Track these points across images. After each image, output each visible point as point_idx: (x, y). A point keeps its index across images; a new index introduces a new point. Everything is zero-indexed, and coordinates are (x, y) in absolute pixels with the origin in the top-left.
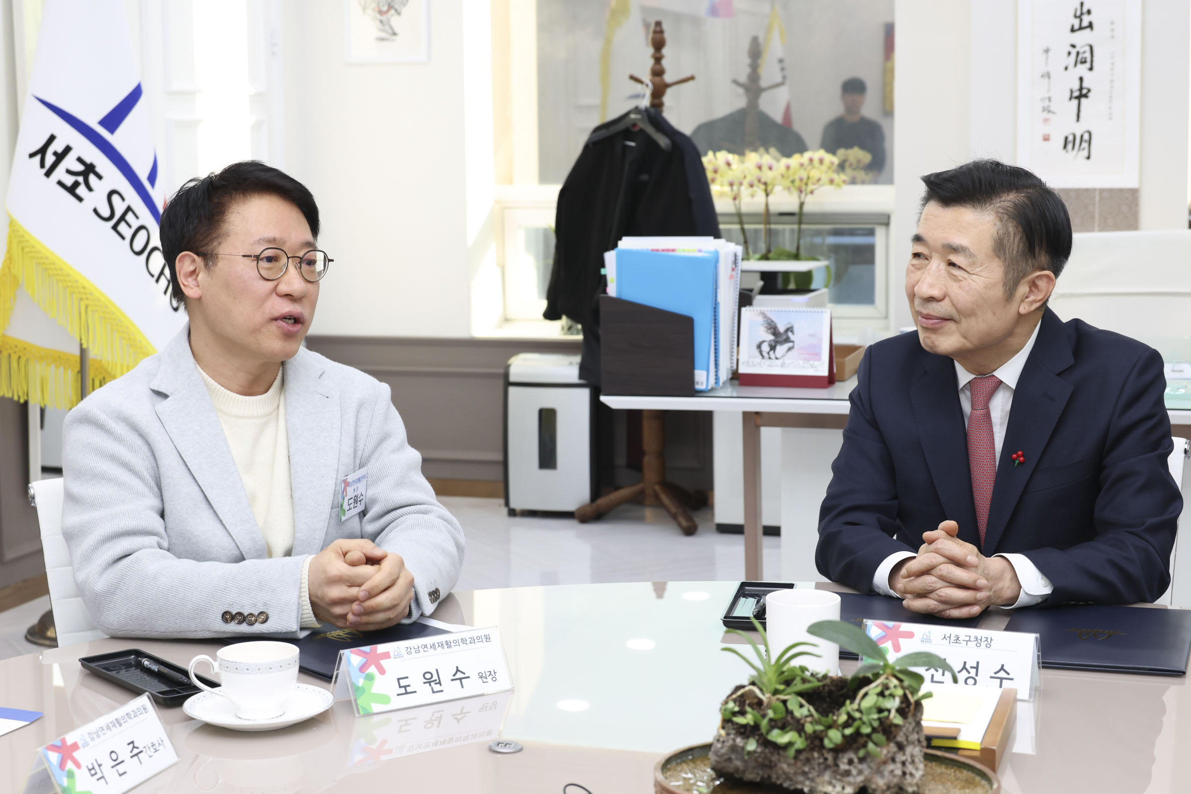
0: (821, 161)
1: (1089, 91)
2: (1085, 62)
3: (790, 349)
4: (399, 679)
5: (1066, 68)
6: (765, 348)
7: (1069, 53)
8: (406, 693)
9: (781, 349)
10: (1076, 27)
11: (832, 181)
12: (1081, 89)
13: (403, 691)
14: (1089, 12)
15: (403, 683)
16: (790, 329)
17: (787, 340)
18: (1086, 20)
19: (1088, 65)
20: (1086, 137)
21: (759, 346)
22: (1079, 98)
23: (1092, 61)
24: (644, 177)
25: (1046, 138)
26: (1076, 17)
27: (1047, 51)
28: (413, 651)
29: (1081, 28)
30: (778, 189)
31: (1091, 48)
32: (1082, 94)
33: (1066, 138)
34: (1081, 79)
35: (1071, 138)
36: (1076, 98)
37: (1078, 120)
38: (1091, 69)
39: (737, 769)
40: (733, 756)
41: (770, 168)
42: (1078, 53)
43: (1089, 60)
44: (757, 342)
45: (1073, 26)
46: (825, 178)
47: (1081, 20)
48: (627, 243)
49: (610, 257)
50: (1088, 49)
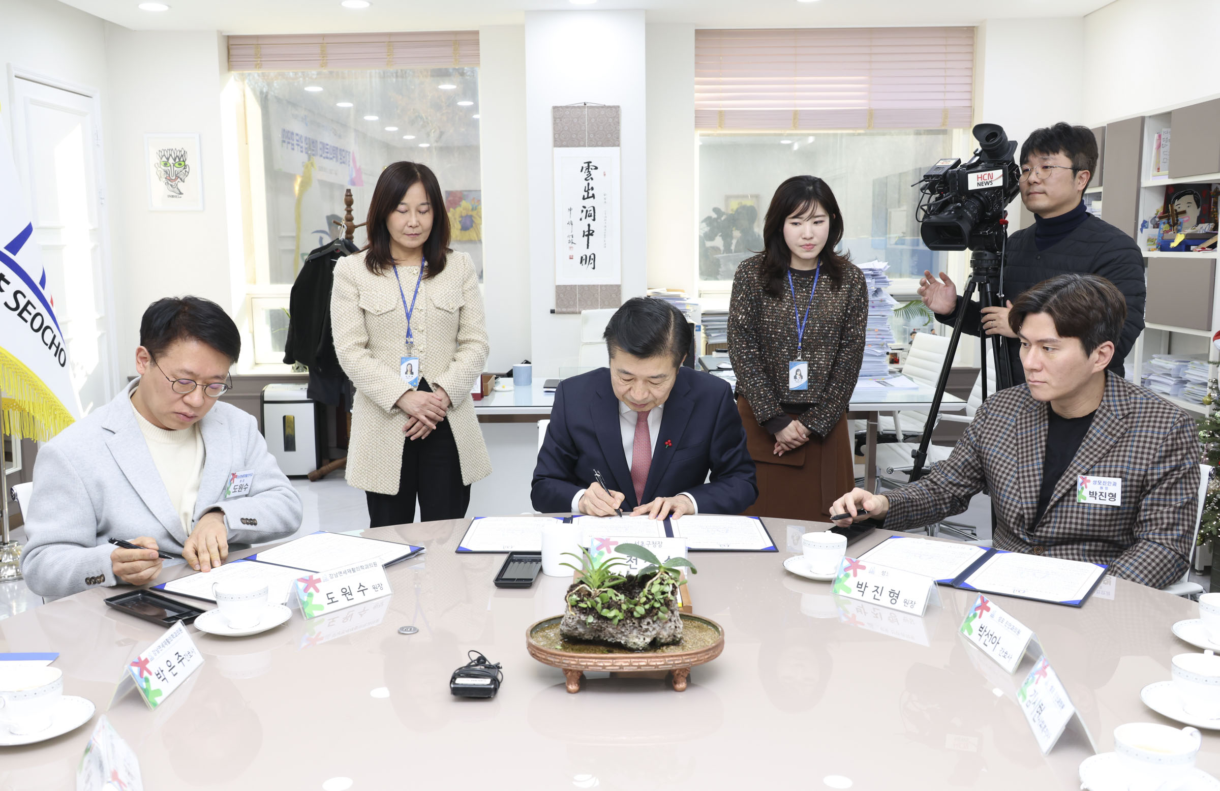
39: (580, 634)
40: (578, 627)
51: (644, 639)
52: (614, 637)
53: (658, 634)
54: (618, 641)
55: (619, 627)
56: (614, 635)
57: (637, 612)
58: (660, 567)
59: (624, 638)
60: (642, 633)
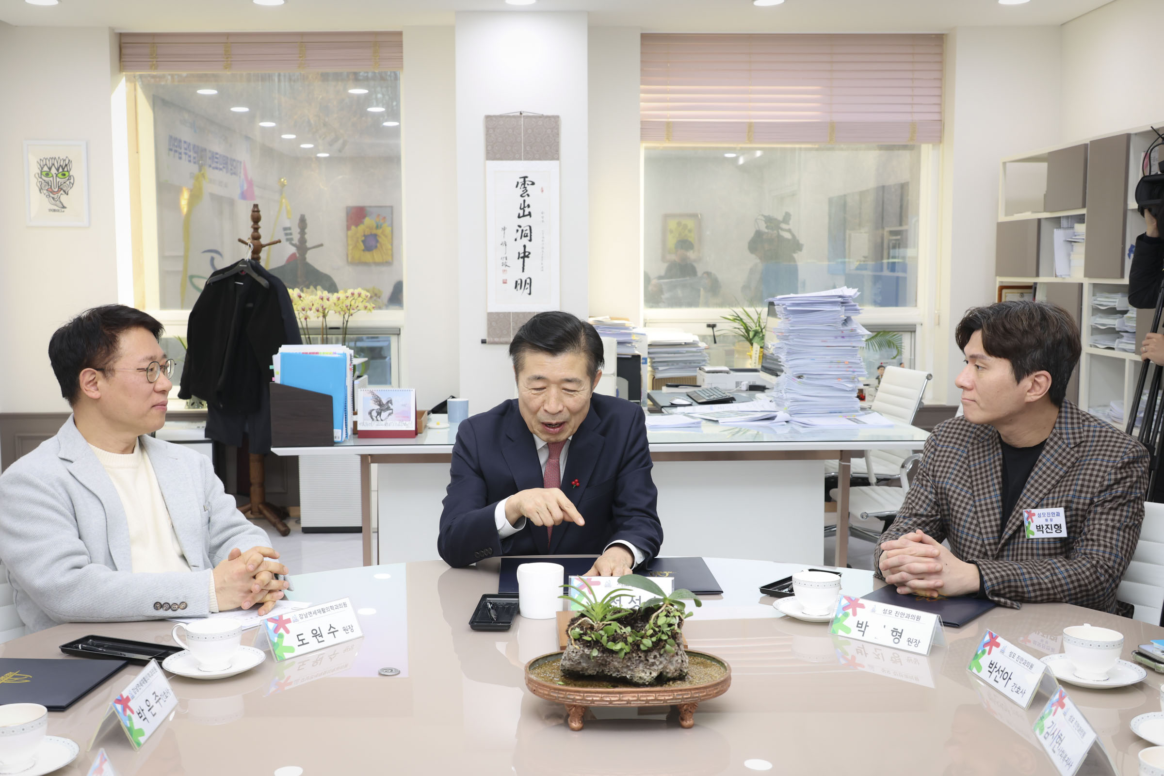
0: (359, 295)
1: (530, 253)
2: (527, 236)
3: (390, 414)
4: (298, 636)
5: (516, 240)
6: (374, 414)
7: (517, 231)
8: (303, 644)
9: (384, 415)
10: (521, 215)
11: (366, 308)
12: (525, 252)
13: (301, 643)
14: (529, 206)
15: (301, 637)
16: (390, 402)
17: (388, 408)
18: (527, 211)
19: (528, 238)
20: (528, 281)
21: (370, 413)
22: (523, 258)
23: (531, 235)
24: (250, 305)
25: (505, 282)
26: (521, 209)
27: (504, 229)
28: (304, 616)
29: (524, 216)
30: (331, 312)
31: (530, 227)
32: (525, 256)
33: (517, 282)
34: (525, 246)
35: (519, 282)
36: (521, 258)
37: (523, 271)
38: (530, 240)
41: (328, 300)
42: (522, 230)
43: (529, 235)
44: (369, 410)
45: (519, 214)
46: (361, 306)
47: (524, 211)
48: (284, 349)
49: (276, 358)
50: (528, 228)
51: (651, 673)
52: (619, 671)
53: (665, 667)
54: (624, 675)
55: (625, 661)
56: (619, 669)
57: (645, 645)
58: (665, 599)
59: (629, 672)
60: (648, 667)
